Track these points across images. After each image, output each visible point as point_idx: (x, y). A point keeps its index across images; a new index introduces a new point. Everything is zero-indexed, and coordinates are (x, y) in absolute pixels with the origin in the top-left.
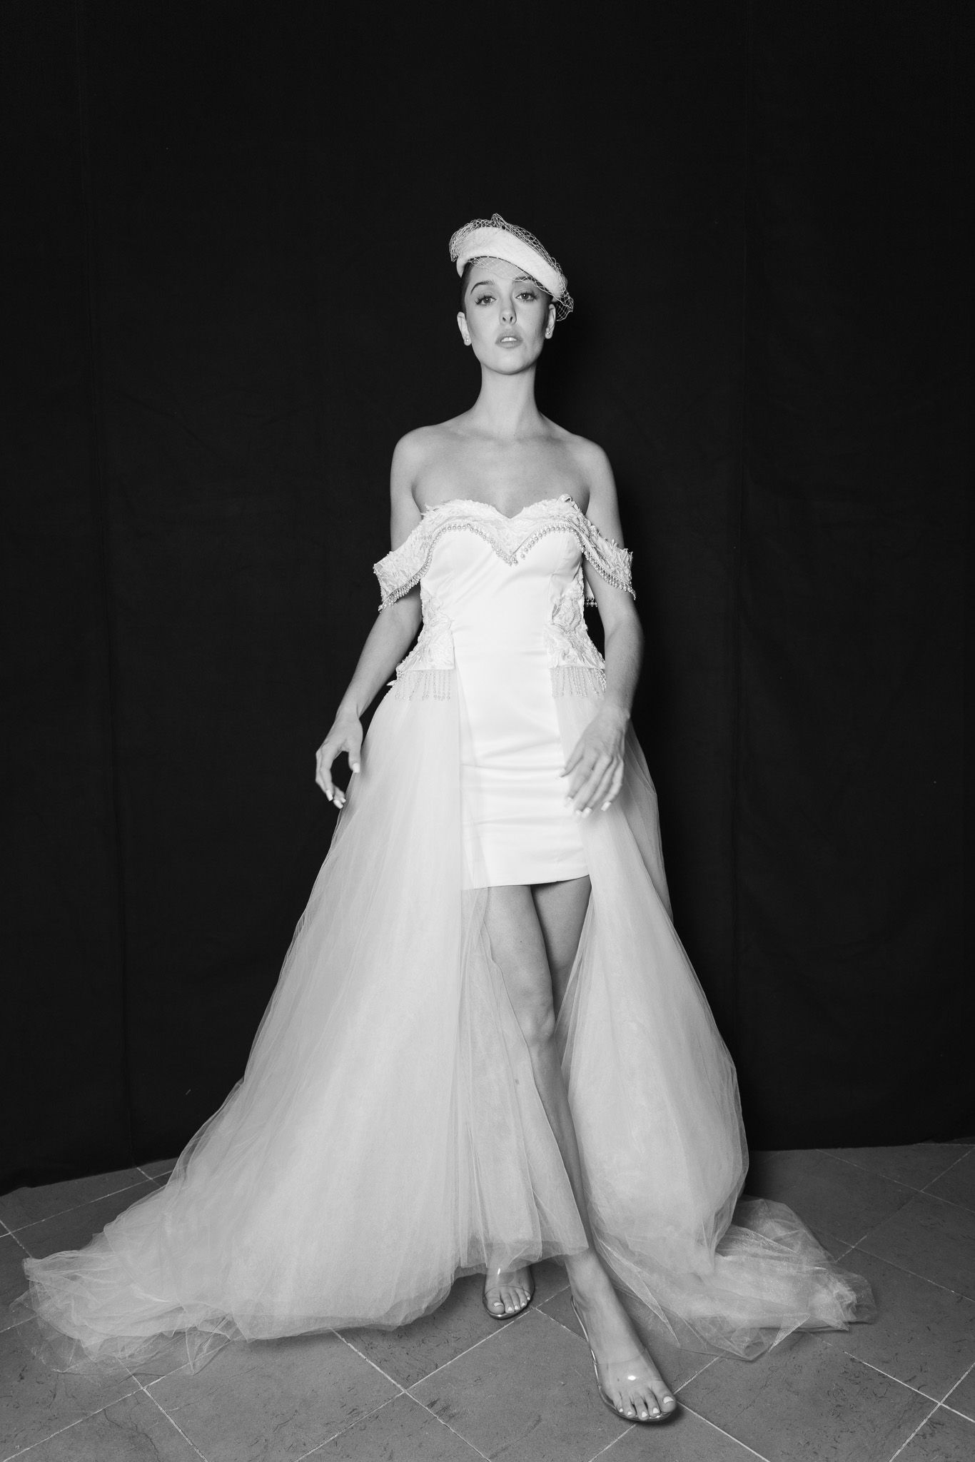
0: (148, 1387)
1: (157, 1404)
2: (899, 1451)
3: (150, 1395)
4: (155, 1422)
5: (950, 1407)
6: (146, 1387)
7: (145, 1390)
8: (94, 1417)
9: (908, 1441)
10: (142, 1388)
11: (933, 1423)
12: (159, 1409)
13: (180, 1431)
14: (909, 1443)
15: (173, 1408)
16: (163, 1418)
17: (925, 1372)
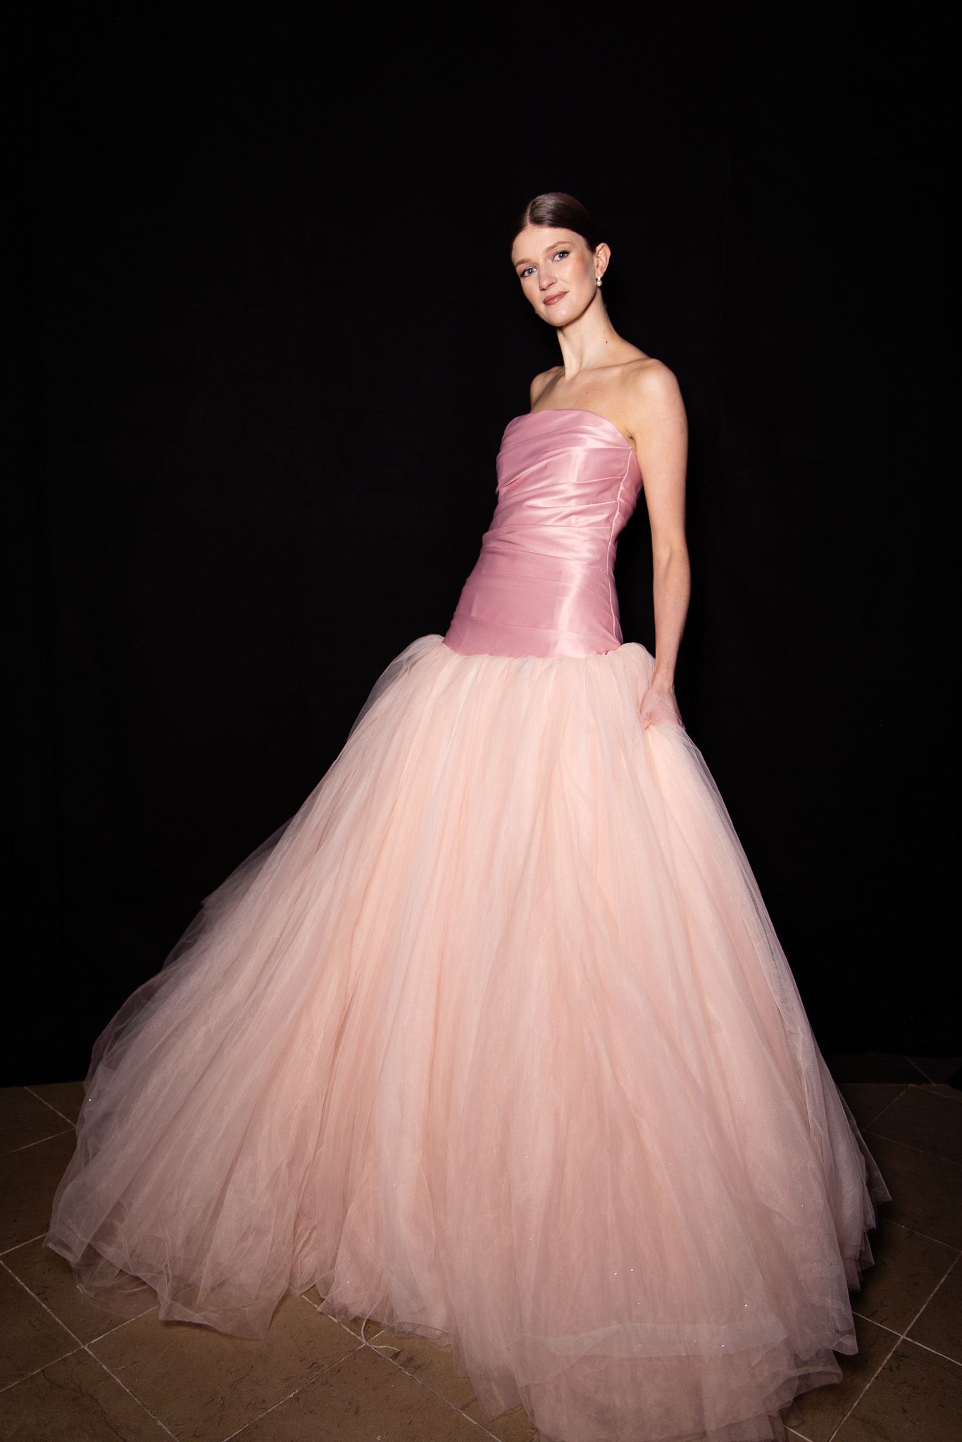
0: (90, 1345)
1: (100, 1363)
2: (869, 1385)
3: (92, 1354)
5: (912, 1339)
6: (87, 1345)
7: (86, 1348)
9: (876, 1375)
10: (83, 1347)
11: (897, 1355)
12: (103, 1368)
13: (128, 1391)
14: (877, 1377)
17: (886, 1306)
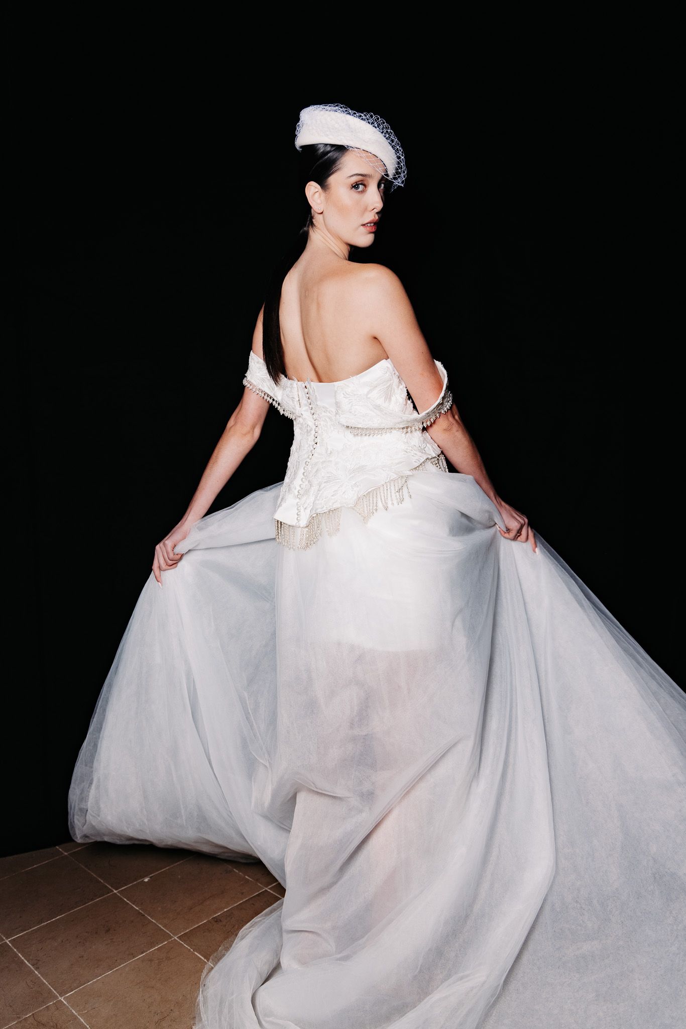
4: (70, 1021)
8: (26, 1019)
15: (82, 1011)
16: (76, 1018)
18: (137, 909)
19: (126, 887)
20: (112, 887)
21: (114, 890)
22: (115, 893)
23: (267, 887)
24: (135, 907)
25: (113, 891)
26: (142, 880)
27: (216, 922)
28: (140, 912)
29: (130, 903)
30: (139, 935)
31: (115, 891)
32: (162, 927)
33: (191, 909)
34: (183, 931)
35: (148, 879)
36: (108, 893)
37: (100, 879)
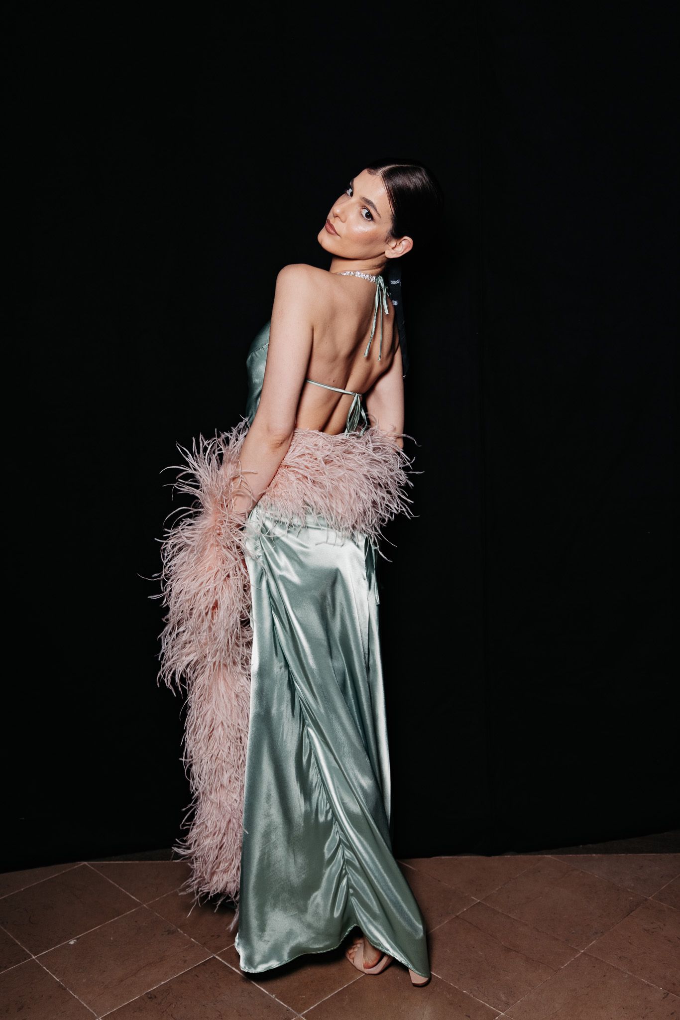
18: (58, 980)
19: (47, 951)
20: (30, 951)
21: (32, 955)
22: (33, 959)
23: (215, 953)
24: (56, 979)
25: (31, 957)
26: (67, 942)
27: (150, 998)
28: (60, 985)
29: (50, 973)
30: (57, 1014)
31: (34, 957)
32: (85, 1005)
33: (122, 981)
34: (110, 1010)
35: (74, 940)
36: (25, 959)
37: (17, 941)
